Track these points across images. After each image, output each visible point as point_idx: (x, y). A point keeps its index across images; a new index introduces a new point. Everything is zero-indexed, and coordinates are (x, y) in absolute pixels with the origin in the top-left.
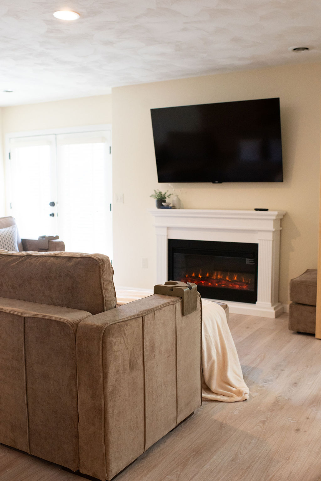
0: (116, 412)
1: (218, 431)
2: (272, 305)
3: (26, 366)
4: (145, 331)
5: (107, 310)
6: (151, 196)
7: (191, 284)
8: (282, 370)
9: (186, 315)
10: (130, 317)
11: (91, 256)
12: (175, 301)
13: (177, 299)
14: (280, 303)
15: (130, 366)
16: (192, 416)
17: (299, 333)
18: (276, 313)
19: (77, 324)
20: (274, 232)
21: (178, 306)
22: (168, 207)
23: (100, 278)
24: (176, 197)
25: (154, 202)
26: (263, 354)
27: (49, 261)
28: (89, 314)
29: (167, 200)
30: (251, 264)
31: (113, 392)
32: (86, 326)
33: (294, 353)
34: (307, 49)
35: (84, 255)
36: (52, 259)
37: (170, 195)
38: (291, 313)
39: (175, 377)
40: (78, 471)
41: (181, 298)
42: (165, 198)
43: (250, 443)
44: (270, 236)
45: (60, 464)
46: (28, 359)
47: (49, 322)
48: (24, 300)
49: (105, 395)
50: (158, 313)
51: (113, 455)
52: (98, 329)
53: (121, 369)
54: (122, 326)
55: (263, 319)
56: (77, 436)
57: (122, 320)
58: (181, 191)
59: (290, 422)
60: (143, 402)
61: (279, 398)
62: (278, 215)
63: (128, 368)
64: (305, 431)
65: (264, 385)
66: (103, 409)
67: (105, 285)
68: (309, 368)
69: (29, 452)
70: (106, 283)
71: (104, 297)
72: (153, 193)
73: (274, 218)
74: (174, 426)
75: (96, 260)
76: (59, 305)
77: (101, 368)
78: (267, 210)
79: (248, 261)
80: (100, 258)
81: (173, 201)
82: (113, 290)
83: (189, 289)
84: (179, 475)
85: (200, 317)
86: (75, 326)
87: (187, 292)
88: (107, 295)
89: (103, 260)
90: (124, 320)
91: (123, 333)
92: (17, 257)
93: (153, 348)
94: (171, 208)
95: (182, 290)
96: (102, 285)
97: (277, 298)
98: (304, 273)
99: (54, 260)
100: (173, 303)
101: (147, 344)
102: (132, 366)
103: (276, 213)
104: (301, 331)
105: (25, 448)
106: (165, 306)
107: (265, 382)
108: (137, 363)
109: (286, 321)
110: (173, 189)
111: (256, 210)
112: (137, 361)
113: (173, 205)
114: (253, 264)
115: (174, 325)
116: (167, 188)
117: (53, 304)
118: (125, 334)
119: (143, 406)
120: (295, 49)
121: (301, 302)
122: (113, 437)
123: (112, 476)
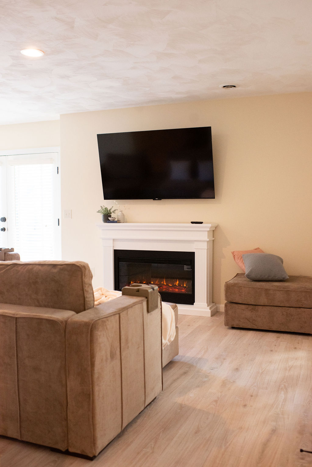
0: (101, 396)
1: (179, 411)
2: (208, 306)
3: (17, 361)
4: (121, 326)
5: (87, 309)
6: (99, 212)
7: (153, 286)
8: (224, 359)
9: (150, 312)
10: (110, 314)
11: (73, 263)
12: (142, 301)
13: (144, 298)
14: (214, 304)
15: (111, 356)
16: (155, 400)
17: (233, 328)
18: (211, 312)
19: (66, 322)
20: (208, 242)
21: (145, 304)
22: (113, 222)
23: (82, 282)
24: (120, 213)
25: (101, 217)
26: (206, 347)
27: (35, 268)
28: (73, 313)
29: (113, 215)
30: (188, 270)
31: (98, 378)
32: (75, 323)
33: (232, 344)
34: (234, 86)
35: (67, 263)
36: (37, 266)
37: (115, 210)
38: (226, 311)
39: (143, 366)
40: (67, 450)
41: (147, 298)
42: (111, 213)
43: (207, 419)
44: (205, 246)
45: (50, 445)
46: (20, 355)
47: (40, 321)
48: (11, 303)
49: (92, 381)
50: (130, 311)
51: (99, 434)
52: (87, 324)
53: (104, 358)
54: (104, 322)
55: (200, 317)
56: (66, 419)
57: (104, 317)
58: (124, 207)
59: (238, 400)
60: (120, 387)
61: (226, 381)
62: (211, 227)
63: (109, 357)
64: (251, 406)
65: (211, 372)
66: (91, 393)
67: (86, 288)
68: (246, 356)
69: (19, 438)
70: (87, 286)
71: (86, 298)
72: (100, 209)
73: (209, 230)
74: (143, 408)
75: (78, 266)
76: (45, 306)
77: (89, 358)
78: (201, 223)
79: (186, 268)
80: (82, 264)
81: (118, 216)
82: (92, 291)
83: (152, 290)
84: (154, 447)
85: (161, 314)
86: (64, 323)
87: (151, 292)
88: (88, 296)
89: (84, 266)
90: (106, 316)
91: (105, 327)
92: (3, 266)
93: (127, 341)
94: (116, 222)
95: (147, 291)
96: (84, 288)
97: (212, 300)
98: (235, 276)
99: (40, 267)
100: (141, 303)
101: (123, 337)
102: (112, 356)
103: (210, 225)
104: (235, 326)
105: (15, 435)
106: (135, 305)
107: (211, 370)
108: (116, 353)
109: (222, 319)
110: (118, 206)
111: (192, 223)
112: (115, 351)
113: (118, 219)
114: (191, 270)
115: (142, 321)
116: (113, 205)
117: (40, 306)
118: (107, 328)
119: (120, 390)
120: (224, 87)
121: (234, 301)
122: (99, 418)
123: (98, 451)
